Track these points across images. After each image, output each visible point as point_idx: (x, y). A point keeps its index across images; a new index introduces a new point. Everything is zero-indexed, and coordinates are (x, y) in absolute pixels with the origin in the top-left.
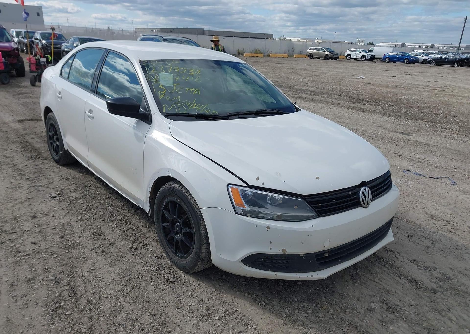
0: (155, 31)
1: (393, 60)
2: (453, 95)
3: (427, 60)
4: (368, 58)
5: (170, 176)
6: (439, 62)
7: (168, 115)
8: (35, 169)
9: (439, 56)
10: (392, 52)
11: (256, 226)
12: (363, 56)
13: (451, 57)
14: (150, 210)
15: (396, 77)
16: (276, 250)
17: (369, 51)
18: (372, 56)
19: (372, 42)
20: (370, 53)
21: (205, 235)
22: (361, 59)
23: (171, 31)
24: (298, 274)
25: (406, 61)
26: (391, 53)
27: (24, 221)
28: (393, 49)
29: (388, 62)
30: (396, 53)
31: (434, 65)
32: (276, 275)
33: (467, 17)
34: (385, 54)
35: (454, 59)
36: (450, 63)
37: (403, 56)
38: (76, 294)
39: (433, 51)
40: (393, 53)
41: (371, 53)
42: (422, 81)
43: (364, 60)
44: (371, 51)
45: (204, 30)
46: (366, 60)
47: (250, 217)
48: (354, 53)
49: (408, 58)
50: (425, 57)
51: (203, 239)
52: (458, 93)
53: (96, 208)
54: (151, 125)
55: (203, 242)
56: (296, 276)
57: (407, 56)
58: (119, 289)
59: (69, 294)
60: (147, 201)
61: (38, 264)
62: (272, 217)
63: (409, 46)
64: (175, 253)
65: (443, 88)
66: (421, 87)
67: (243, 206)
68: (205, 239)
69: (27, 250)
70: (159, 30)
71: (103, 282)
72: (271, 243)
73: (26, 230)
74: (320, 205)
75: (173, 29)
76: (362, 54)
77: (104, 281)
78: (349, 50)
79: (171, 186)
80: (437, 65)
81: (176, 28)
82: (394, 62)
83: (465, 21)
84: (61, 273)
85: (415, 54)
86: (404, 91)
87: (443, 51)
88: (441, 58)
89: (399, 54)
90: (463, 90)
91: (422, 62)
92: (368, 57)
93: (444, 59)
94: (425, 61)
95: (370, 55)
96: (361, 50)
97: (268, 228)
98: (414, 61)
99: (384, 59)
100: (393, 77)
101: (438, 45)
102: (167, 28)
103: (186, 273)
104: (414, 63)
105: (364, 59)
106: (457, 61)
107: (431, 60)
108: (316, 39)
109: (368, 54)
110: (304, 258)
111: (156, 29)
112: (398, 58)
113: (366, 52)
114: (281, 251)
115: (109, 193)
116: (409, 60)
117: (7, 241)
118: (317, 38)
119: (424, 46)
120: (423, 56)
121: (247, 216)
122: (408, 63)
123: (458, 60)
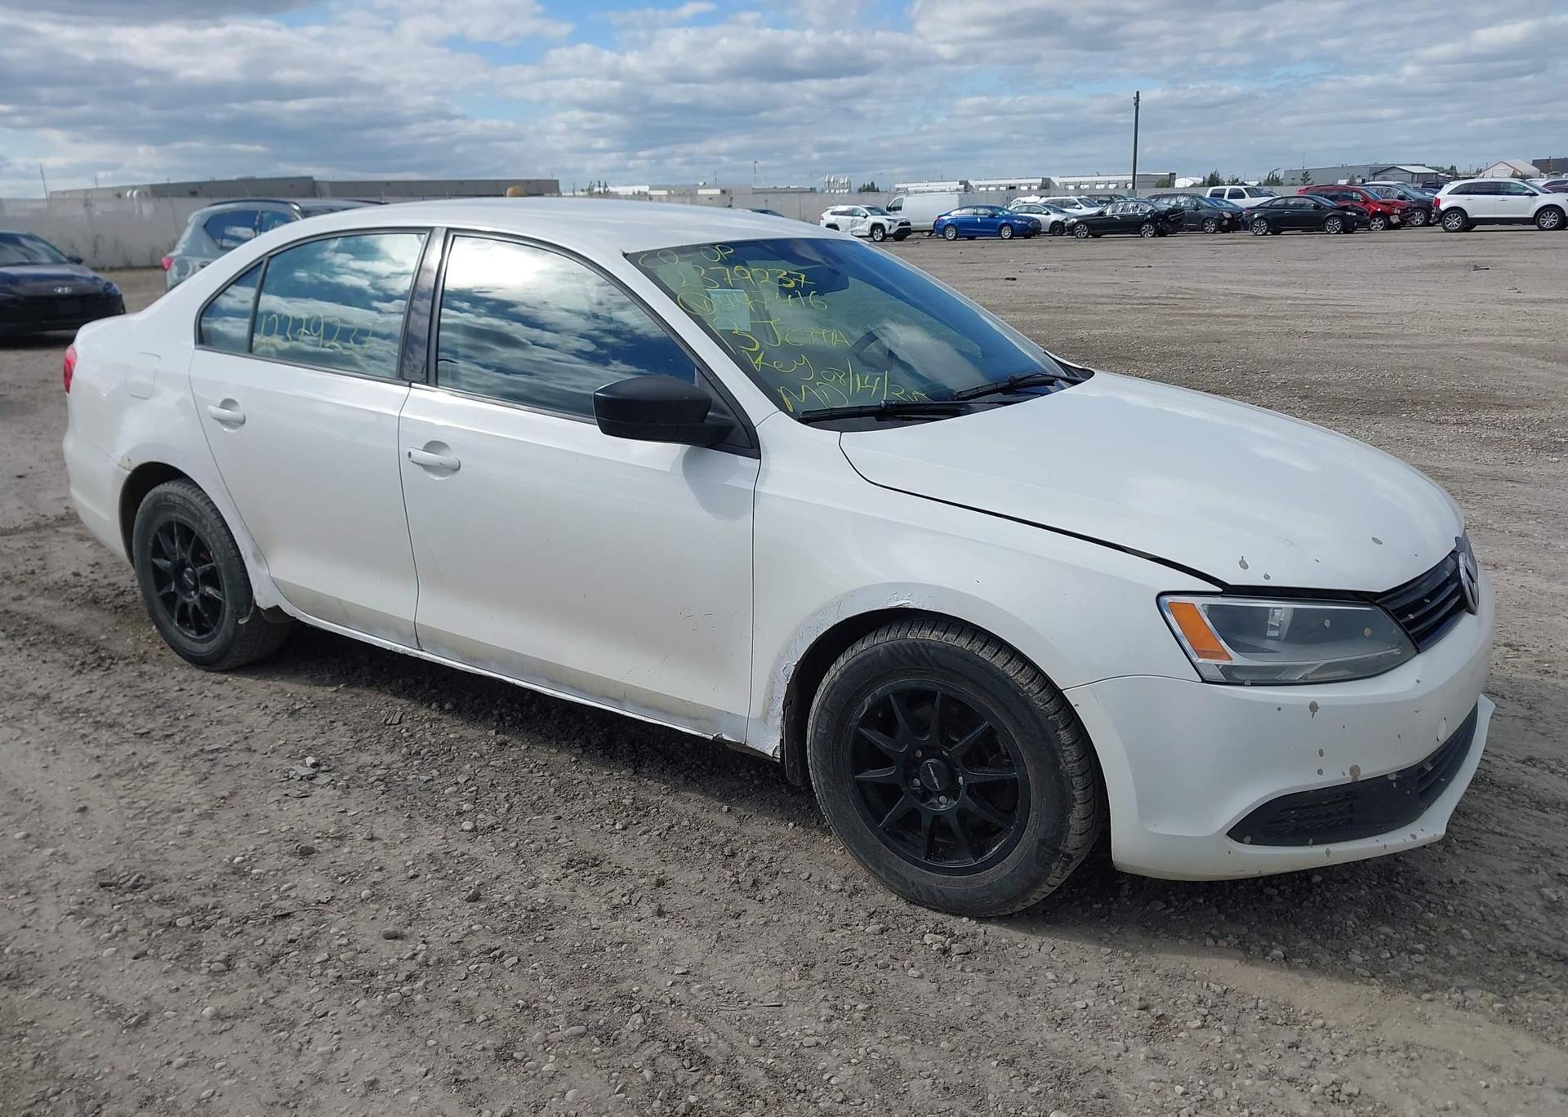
0: (131, 195)
1: (966, 230)
2: (1208, 315)
3: (1062, 223)
4: (893, 231)
5: (906, 606)
6: (1098, 228)
7: (811, 418)
8: (136, 700)
9: (1094, 211)
10: (961, 209)
11: (1279, 709)
12: (875, 226)
13: (1131, 208)
14: (782, 740)
15: (1014, 279)
16: (1335, 775)
17: (889, 209)
18: (901, 224)
19: (873, 184)
20: (893, 216)
21: (1077, 776)
22: (871, 235)
23: (193, 194)
24: (1377, 837)
25: (1006, 233)
26: (958, 212)
27: (280, 874)
28: (961, 200)
29: (954, 239)
30: (972, 211)
31: (1087, 237)
32: (1328, 853)
33: (1138, 93)
34: (939, 216)
35: (1137, 215)
36: (1129, 226)
37: (992, 216)
38: (707, 1057)
39: (1071, 198)
40: (964, 211)
41: (900, 216)
42: (1098, 284)
43: (879, 239)
44: (895, 209)
45: (314, 182)
46: (885, 237)
47: (1253, 685)
48: (847, 220)
49: (1010, 221)
50: (1054, 217)
51: (1073, 788)
52: (1217, 308)
53: (492, 785)
54: (759, 457)
55: (1075, 800)
56: (1377, 844)
57: (1006, 217)
58: (825, 1012)
59: (686, 1063)
60: (766, 713)
61: (479, 995)
62: (1305, 677)
63: (981, 189)
64: (928, 862)
65: (1166, 298)
66: (1106, 300)
67: (1222, 654)
68: (1077, 787)
69: (391, 961)
70: (146, 193)
71: (754, 1004)
72: (1321, 753)
73: (319, 902)
74: (1411, 616)
75: (200, 185)
76: (873, 219)
77: (755, 1000)
78: (830, 211)
79: (904, 642)
80: (1094, 237)
81: (208, 180)
82: (972, 238)
83: (1137, 104)
84: (591, 1009)
85: (1024, 209)
86: (1069, 317)
87: (1099, 196)
88: (1101, 214)
89: (981, 211)
90: (1222, 297)
91: (1050, 232)
92: (890, 228)
93: (1111, 218)
94: (1057, 228)
95: (895, 221)
96: (867, 208)
97: (1314, 707)
98: (1027, 230)
99: (939, 230)
100: (1008, 279)
101: (1062, 180)
102: (171, 182)
103: (982, 918)
104: (1027, 237)
105: (878, 235)
106: (1148, 221)
107: (1074, 225)
108: (697, 187)
109: (889, 220)
110: (1395, 785)
111: (134, 188)
112: (983, 225)
113: (883, 214)
114: (1348, 775)
115: (493, 732)
116: (1012, 229)
117: (290, 949)
118: (701, 184)
119: (1025, 185)
120: (1048, 214)
121: (1241, 684)
122: (1010, 238)
123: (1149, 216)
